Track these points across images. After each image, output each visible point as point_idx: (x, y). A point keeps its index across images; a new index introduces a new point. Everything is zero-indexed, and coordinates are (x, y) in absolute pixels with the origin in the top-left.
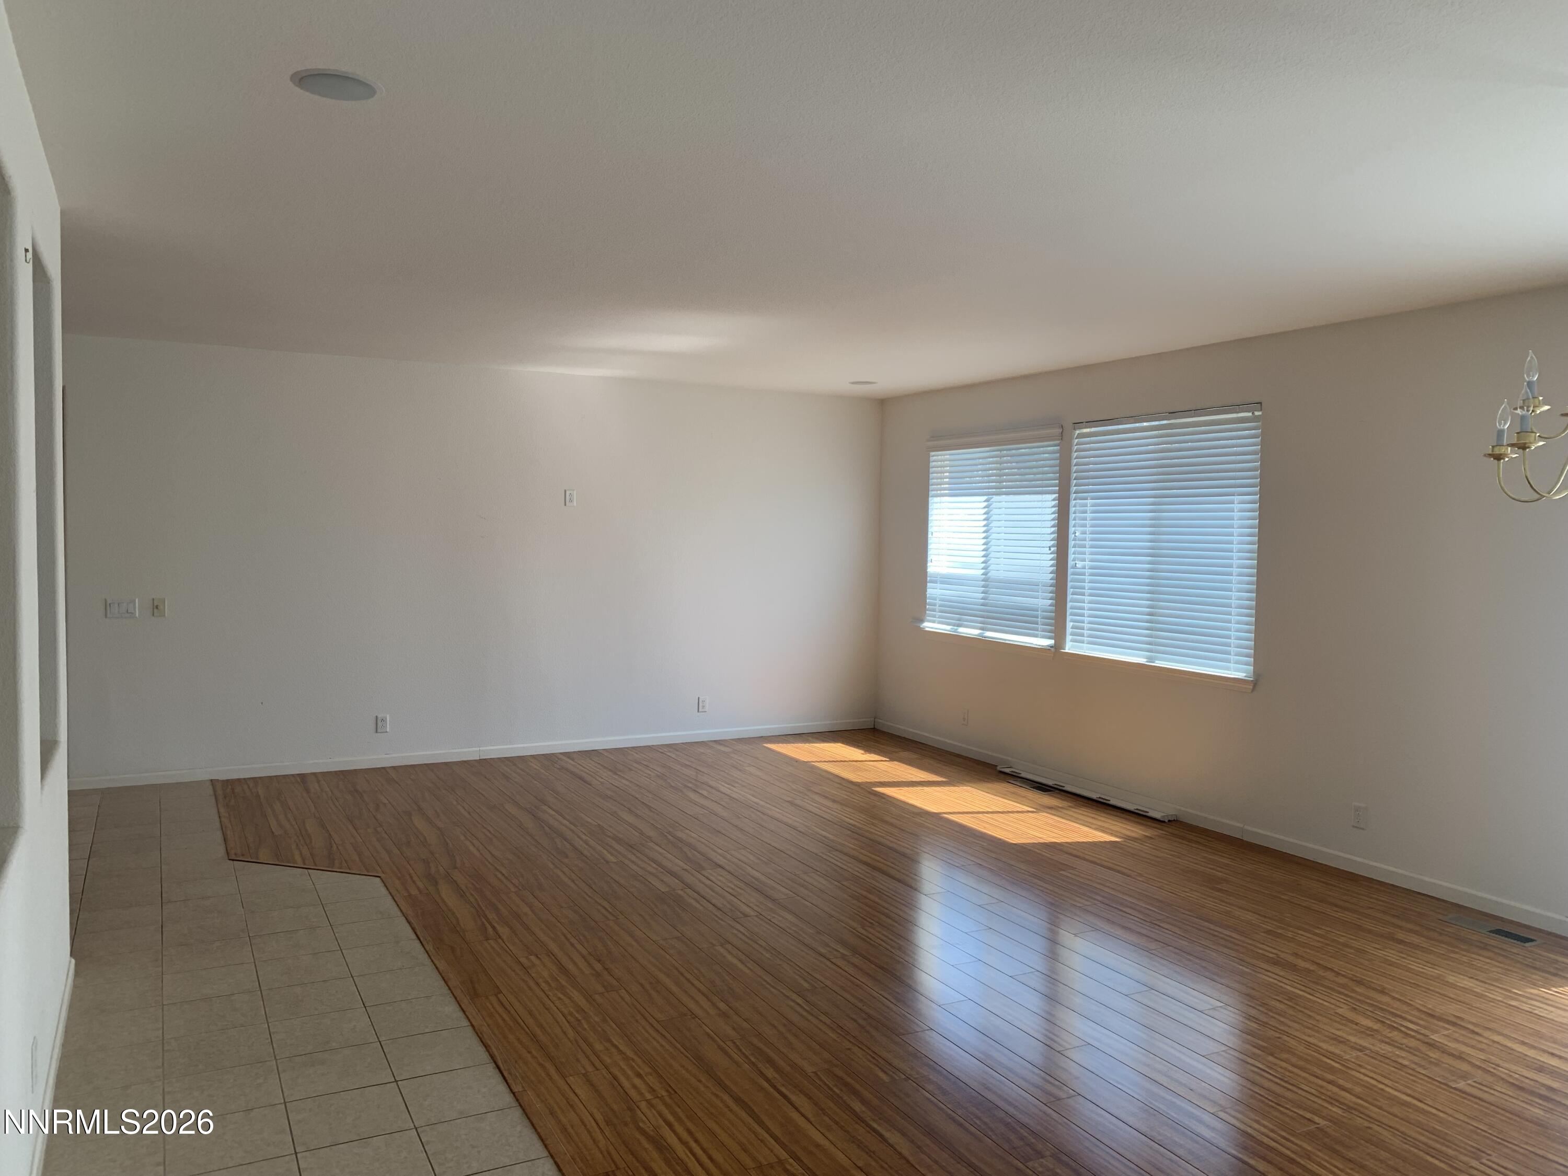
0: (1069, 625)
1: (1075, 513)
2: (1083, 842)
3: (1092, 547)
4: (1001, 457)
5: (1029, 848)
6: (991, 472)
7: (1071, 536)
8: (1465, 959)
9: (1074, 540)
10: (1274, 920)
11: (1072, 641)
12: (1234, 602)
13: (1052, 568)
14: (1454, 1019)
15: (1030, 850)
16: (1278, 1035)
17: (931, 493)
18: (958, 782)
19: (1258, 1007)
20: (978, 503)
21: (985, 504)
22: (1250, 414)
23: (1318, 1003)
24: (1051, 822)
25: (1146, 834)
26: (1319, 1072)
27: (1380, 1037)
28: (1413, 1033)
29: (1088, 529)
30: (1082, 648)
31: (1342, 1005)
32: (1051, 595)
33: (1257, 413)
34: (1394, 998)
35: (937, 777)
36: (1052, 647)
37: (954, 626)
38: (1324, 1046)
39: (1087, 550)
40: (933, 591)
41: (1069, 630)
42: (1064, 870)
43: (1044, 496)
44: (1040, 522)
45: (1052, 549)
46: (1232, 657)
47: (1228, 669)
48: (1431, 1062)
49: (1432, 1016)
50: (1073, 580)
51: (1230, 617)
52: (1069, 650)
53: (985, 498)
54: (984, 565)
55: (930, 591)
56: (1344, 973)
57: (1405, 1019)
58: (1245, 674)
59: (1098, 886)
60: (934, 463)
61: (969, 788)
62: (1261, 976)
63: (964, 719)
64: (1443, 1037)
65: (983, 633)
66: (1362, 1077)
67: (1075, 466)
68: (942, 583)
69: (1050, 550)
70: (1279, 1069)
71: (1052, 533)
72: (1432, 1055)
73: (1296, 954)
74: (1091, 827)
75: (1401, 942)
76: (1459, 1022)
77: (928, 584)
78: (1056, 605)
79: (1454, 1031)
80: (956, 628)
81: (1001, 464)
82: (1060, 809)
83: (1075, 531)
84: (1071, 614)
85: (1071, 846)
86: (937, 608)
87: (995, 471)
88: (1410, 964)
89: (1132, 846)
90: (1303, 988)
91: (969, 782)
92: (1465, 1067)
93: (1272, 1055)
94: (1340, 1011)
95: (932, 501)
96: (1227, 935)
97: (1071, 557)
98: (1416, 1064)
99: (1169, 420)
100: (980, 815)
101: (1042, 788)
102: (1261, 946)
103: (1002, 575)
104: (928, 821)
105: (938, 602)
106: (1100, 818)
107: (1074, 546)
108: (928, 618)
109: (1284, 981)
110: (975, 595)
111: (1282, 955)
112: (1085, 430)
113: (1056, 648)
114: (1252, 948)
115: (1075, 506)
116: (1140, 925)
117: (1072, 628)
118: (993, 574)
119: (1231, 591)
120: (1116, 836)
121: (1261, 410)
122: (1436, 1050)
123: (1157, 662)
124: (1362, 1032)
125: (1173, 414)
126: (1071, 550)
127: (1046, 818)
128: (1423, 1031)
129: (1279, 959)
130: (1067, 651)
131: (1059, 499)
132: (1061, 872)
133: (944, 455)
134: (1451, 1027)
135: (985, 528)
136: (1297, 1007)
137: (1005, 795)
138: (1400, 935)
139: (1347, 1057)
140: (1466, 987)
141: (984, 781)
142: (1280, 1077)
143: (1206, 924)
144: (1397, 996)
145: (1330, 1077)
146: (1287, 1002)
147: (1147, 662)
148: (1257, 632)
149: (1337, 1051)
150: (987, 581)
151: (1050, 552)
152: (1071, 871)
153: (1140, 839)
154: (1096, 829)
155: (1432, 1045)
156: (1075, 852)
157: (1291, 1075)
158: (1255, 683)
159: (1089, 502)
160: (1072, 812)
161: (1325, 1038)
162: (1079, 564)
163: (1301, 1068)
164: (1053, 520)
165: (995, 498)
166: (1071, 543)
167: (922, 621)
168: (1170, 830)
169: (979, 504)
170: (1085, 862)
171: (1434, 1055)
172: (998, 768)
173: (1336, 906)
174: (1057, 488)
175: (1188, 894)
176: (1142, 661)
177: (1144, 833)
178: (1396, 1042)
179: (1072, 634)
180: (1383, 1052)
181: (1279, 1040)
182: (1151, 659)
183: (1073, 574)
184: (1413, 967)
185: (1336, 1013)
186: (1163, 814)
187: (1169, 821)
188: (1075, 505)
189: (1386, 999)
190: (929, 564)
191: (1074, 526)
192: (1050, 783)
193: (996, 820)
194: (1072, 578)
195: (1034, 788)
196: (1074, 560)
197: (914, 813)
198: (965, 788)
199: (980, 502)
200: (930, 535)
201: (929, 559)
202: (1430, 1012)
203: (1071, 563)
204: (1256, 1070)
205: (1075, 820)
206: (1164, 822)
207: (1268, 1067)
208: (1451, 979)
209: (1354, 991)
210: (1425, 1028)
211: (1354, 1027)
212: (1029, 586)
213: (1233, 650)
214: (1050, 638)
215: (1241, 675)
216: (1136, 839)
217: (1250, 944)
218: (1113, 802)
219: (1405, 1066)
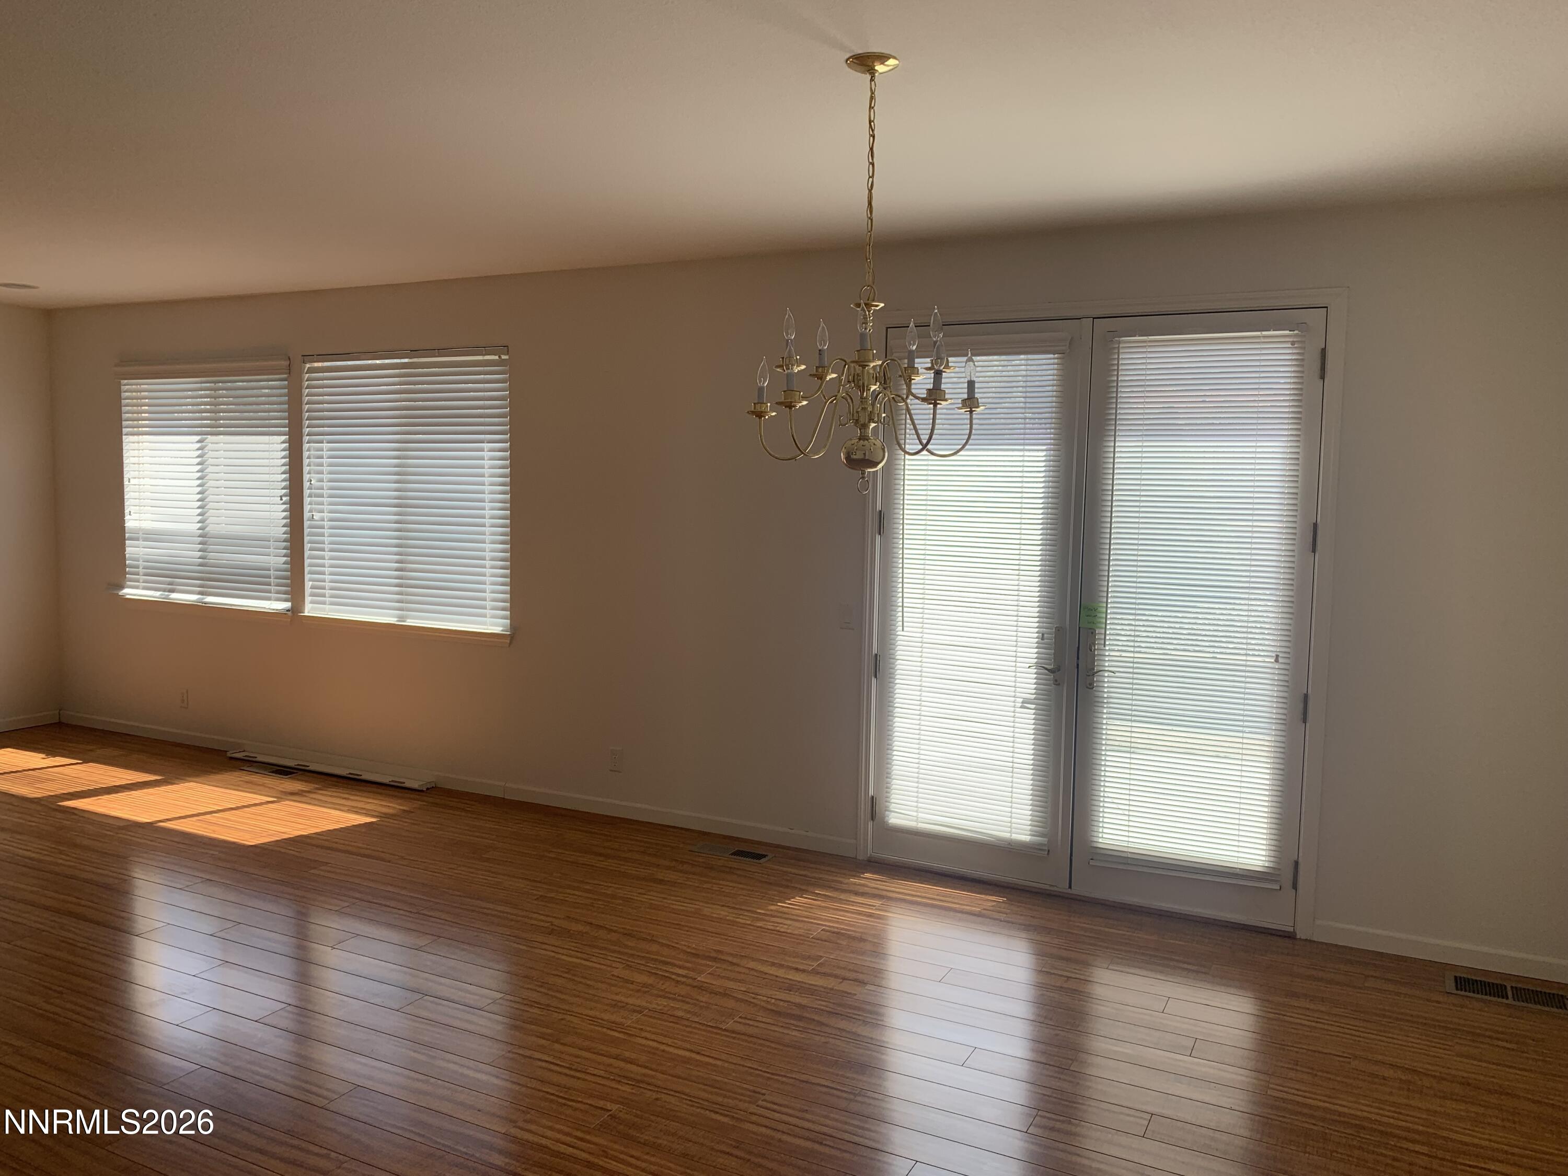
0: (308, 584)
1: (309, 458)
2: (335, 830)
3: (330, 496)
4: (215, 390)
5: (271, 848)
6: (203, 407)
7: (306, 484)
8: (715, 888)
9: (310, 488)
10: (544, 883)
11: (312, 602)
12: (488, 555)
13: (285, 521)
14: (713, 954)
15: (272, 850)
16: (561, 1016)
17: (125, 430)
18: (178, 778)
19: (539, 989)
20: (188, 444)
21: (199, 445)
22: (497, 357)
23: (596, 968)
24: (295, 810)
25: (404, 808)
26: (604, 1048)
27: (656, 992)
28: (683, 979)
29: (325, 477)
30: (324, 610)
31: (618, 965)
32: (285, 551)
33: (504, 357)
34: (663, 945)
35: (147, 775)
36: (288, 610)
37: (164, 591)
38: (606, 1016)
39: (325, 500)
40: (132, 550)
41: (308, 591)
42: (315, 868)
43: (271, 437)
44: (268, 468)
45: (284, 499)
46: (488, 612)
47: (484, 624)
48: (701, 1007)
49: (696, 955)
50: (310, 535)
51: (484, 570)
52: (309, 612)
53: (198, 438)
54: (200, 517)
55: (129, 551)
56: (615, 928)
57: (674, 965)
58: (501, 629)
59: (357, 881)
60: (127, 394)
61: (192, 784)
62: (537, 951)
63: (183, 701)
64: (709, 976)
65: (203, 599)
66: (644, 1042)
67: (306, 404)
68: (145, 540)
69: (281, 499)
70: (567, 1057)
71: (283, 481)
72: (701, 999)
73: (569, 917)
74: (342, 811)
75: (661, 882)
76: (720, 956)
77: (127, 542)
78: (292, 563)
79: (717, 968)
80: (167, 593)
81: (215, 398)
82: (307, 794)
83: (310, 477)
84: (311, 573)
85: (321, 837)
86: (141, 570)
87: (208, 407)
88: (673, 904)
89: (392, 825)
90: (579, 955)
91: (189, 776)
92: (731, 1004)
93: (557, 1041)
94: (616, 972)
95: (127, 440)
96: (500, 911)
97: (307, 508)
98: (689, 1012)
99: (410, 358)
100: (208, 816)
101: (283, 771)
102: (535, 916)
103: (223, 529)
104: (137, 835)
105: (141, 563)
106: (352, 797)
107: (310, 496)
108: (128, 583)
109: (561, 951)
110: (190, 553)
111: (556, 922)
112: (316, 365)
113: (292, 612)
114: (526, 920)
115: (309, 450)
116: (405, 918)
117: (311, 588)
118: (211, 529)
119: (485, 543)
120: (373, 816)
121: (508, 354)
122: (704, 992)
123: (408, 620)
124: (638, 991)
125: (414, 352)
126: (307, 500)
127: (291, 807)
128: (692, 974)
129: (553, 927)
130: (306, 614)
131: (290, 441)
132: (312, 871)
133: (140, 385)
134: (714, 964)
135: (199, 474)
136: (576, 979)
137: (239, 786)
138: (660, 876)
139: (629, 1022)
140: (721, 916)
141: (212, 773)
142: (568, 1066)
143: (478, 902)
144: (664, 942)
145: (614, 1051)
146: (566, 975)
147: (398, 621)
148: (512, 584)
149: (619, 1020)
150: (204, 538)
151: (282, 502)
152: (322, 868)
153: (398, 816)
154: (349, 811)
155: (701, 988)
156: (326, 844)
157: (579, 1060)
158: (513, 637)
159: (325, 445)
160: (322, 796)
161: (606, 1008)
162: (317, 516)
163: (588, 1050)
164: (283, 465)
165: (210, 438)
166: (306, 492)
167: (122, 587)
168: (431, 800)
169: (191, 445)
170: (339, 854)
171: (704, 998)
172: (229, 755)
173: (601, 855)
174: (287, 429)
175: (456, 871)
176: (393, 620)
177: (401, 808)
178: (670, 993)
179: (312, 595)
180: (660, 1008)
181: (563, 1022)
182: (402, 618)
183: (310, 527)
184: (677, 907)
185: (613, 975)
186: (422, 783)
187: (428, 789)
188: (307, 449)
189: (654, 948)
190: (127, 517)
191: (309, 473)
192: (291, 763)
193: (227, 819)
194: (309, 532)
195: (273, 772)
196: (310, 511)
197: (120, 828)
198: (187, 784)
199: (192, 443)
200: (126, 482)
201: (127, 511)
202: (693, 951)
203: (307, 515)
204: (544, 1064)
205: (323, 804)
206: (422, 791)
207: (555, 1057)
208: (706, 911)
209: (627, 947)
210: (693, 970)
211: (631, 986)
212: (260, 542)
213: (489, 604)
214: (286, 600)
215: (497, 630)
216: (393, 815)
217: (523, 916)
218: (366, 776)
219: (682, 1018)
